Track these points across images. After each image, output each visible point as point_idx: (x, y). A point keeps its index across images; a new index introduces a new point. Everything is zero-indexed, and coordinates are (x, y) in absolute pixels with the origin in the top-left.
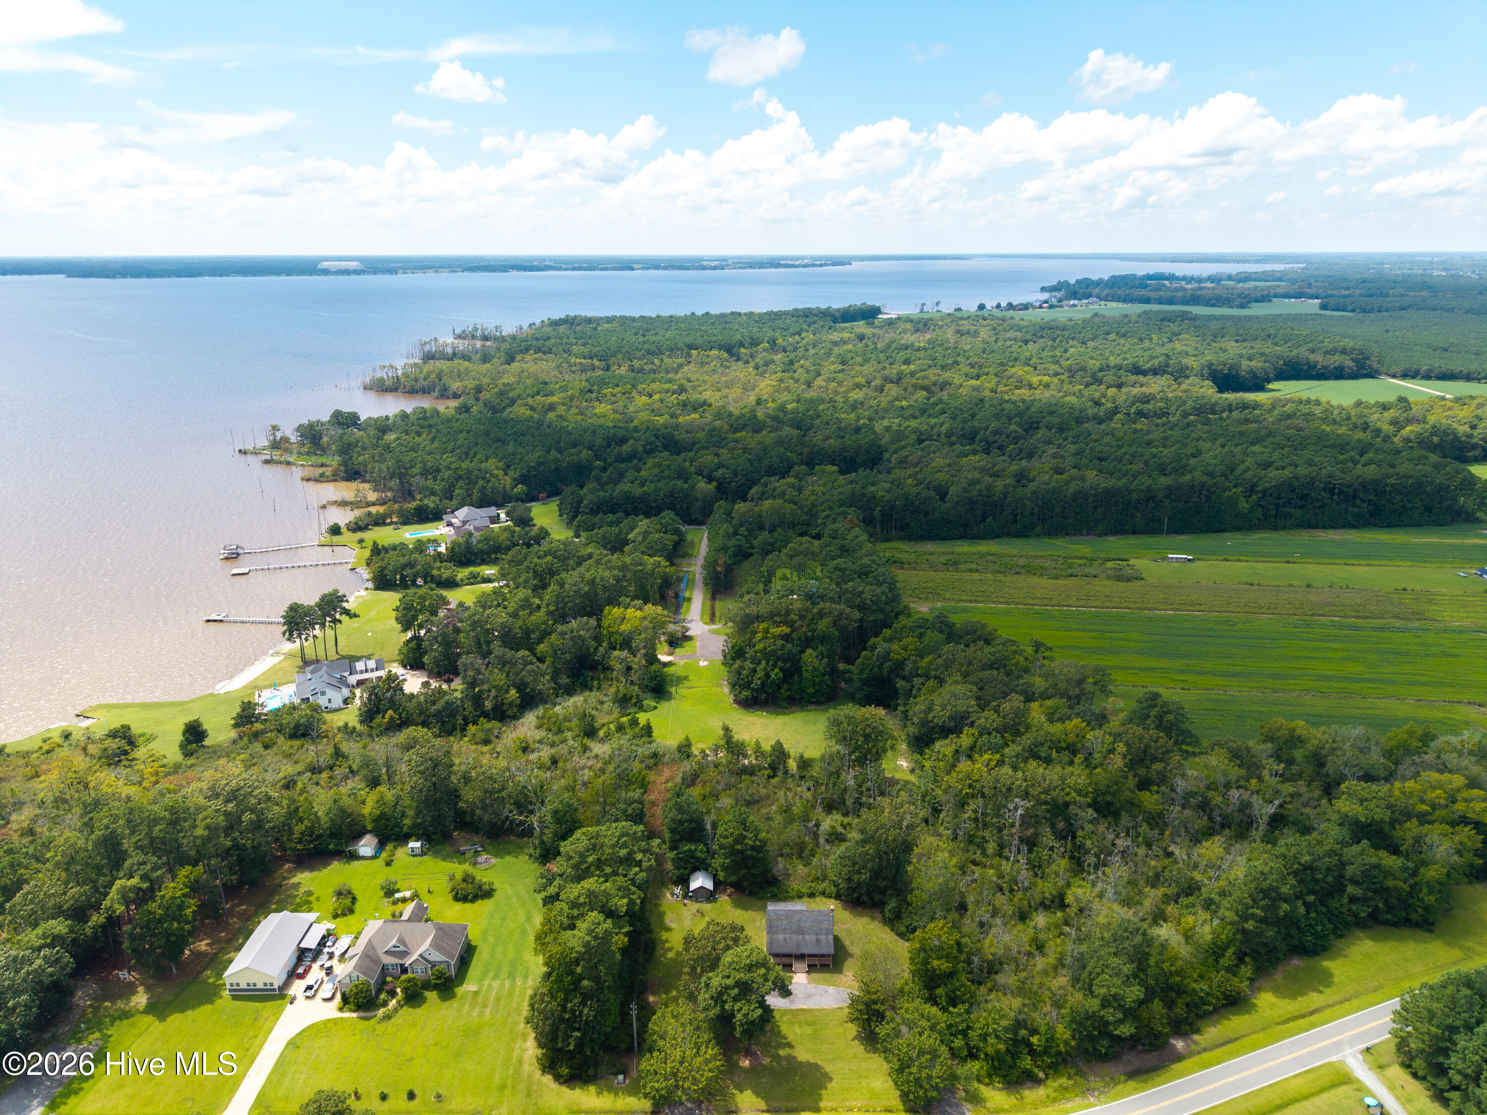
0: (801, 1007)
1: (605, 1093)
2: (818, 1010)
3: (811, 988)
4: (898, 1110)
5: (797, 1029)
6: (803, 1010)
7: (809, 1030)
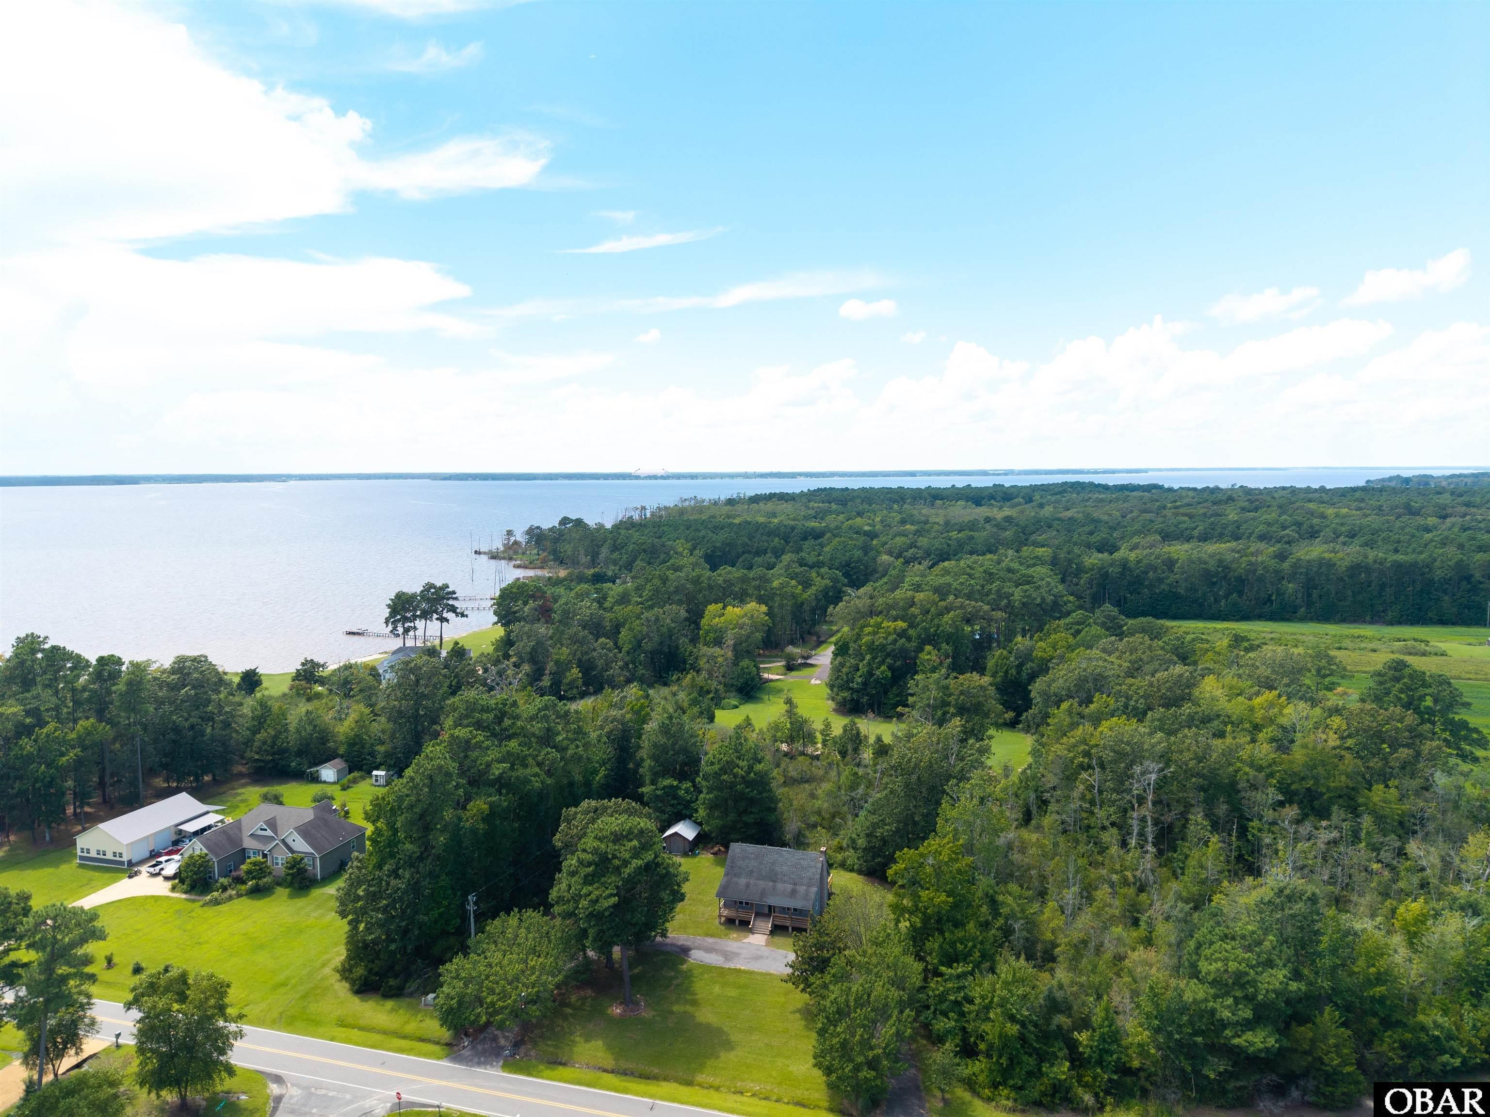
0: (738, 967)
1: (401, 1011)
2: (761, 974)
3: (766, 951)
4: (816, 1107)
5: (717, 989)
6: (739, 971)
7: (733, 993)
